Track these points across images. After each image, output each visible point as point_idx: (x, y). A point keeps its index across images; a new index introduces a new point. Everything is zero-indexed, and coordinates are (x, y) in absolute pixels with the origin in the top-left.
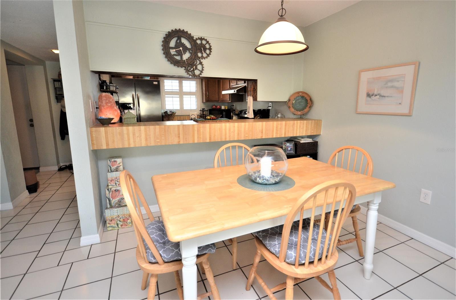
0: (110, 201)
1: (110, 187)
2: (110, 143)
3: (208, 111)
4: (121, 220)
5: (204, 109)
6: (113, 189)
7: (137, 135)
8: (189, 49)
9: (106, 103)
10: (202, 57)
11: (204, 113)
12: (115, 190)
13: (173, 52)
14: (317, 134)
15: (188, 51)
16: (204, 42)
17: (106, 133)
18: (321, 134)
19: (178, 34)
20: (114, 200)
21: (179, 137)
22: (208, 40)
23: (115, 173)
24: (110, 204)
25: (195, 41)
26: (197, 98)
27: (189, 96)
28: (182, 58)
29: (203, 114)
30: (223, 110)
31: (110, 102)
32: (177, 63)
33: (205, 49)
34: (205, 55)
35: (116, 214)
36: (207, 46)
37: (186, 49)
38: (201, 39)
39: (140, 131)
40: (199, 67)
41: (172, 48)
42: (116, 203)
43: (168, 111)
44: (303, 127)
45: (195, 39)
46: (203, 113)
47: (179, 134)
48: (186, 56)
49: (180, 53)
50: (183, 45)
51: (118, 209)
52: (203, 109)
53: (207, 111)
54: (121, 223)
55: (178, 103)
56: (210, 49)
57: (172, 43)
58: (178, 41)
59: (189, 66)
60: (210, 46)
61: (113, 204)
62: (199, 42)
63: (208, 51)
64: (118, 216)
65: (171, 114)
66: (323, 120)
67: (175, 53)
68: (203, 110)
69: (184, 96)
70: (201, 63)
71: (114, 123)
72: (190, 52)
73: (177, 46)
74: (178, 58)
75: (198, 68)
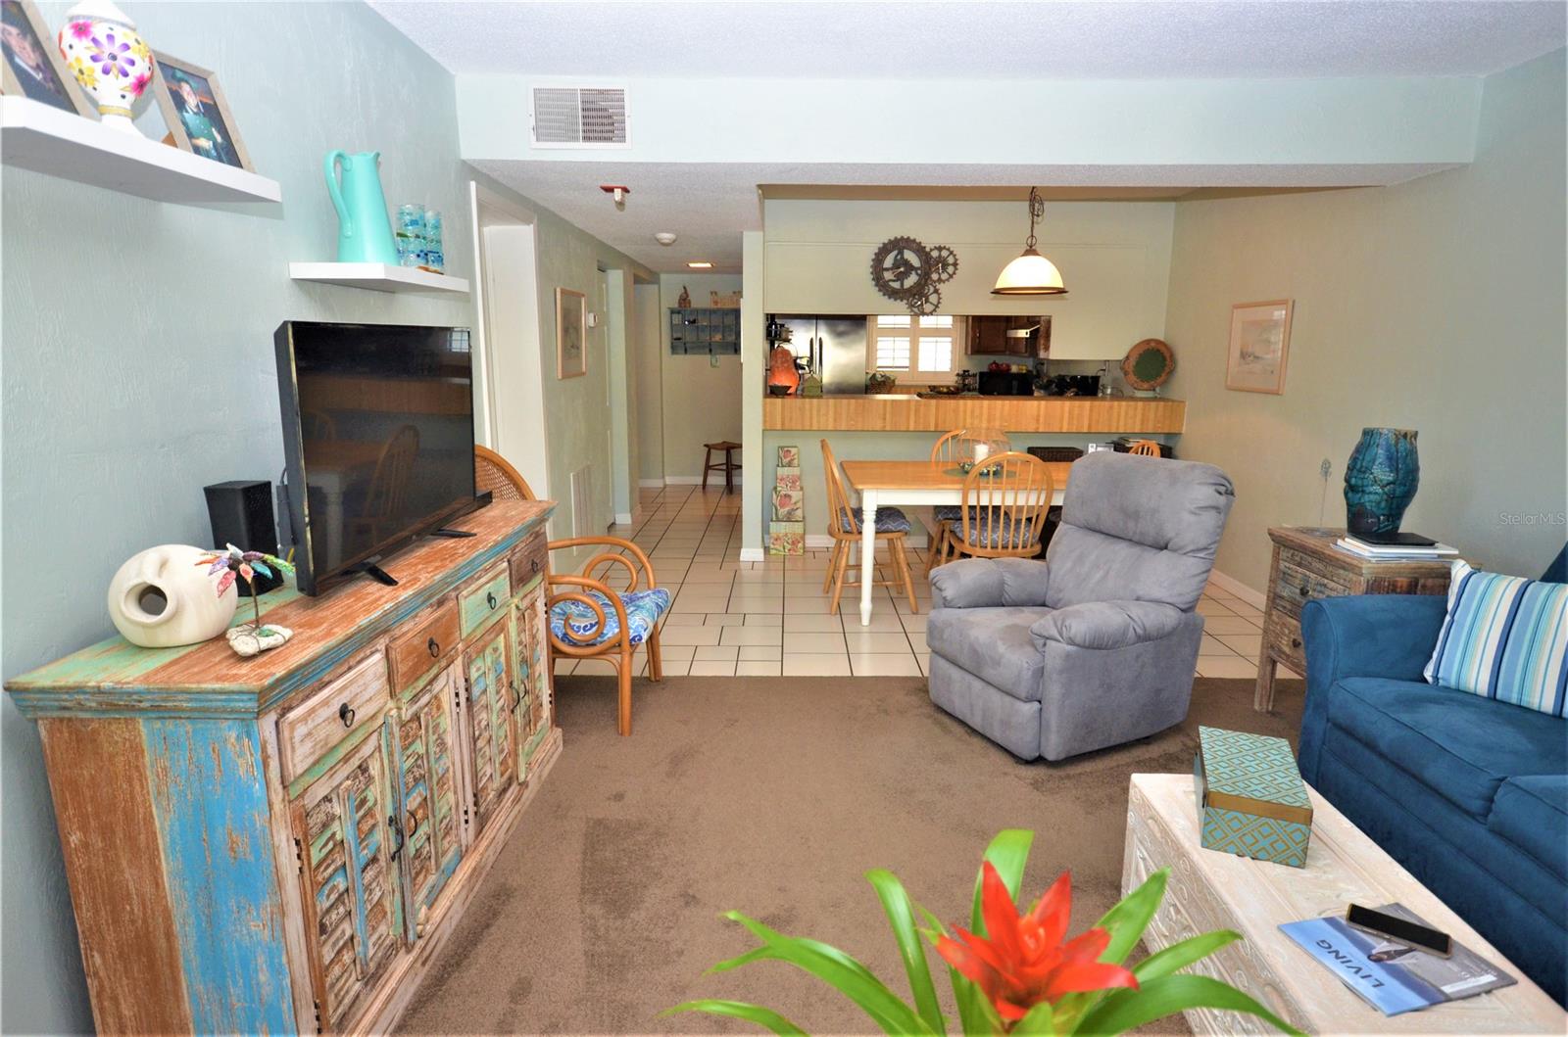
0: (776, 510)
1: (779, 489)
2: (786, 422)
3: (978, 377)
4: (790, 541)
5: (968, 371)
6: (783, 493)
7: (823, 412)
8: (916, 269)
9: (782, 363)
10: (940, 280)
11: (967, 382)
12: (785, 495)
13: (888, 275)
14: (1173, 431)
15: (913, 272)
16: (944, 253)
17: (783, 406)
18: (1183, 432)
19: (899, 244)
20: (782, 510)
21: (885, 419)
22: (951, 249)
23: (786, 469)
24: (777, 514)
25: (928, 254)
26: (953, 343)
27: (934, 339)
28: (902, 285)
29: (965, 385)
30: (1015, 374)
31: (787, 361)
32: (894, 294)
33: (945, 266)
34: (944, 276)
35: (783, 531)
36: (951, 260)
37: (910, 268)
38: (940, 249)
39: (828, 406)
40: (933, 298)
41: (887, 269)
42: (785, 516)
43: (878, 376)
44: (1135, 416)
45: (928, 249)
46: (964, 380)
47: (885, 414)
48: (911, 280)
49: (900, 277)
50: (906, 263)
51: (787, 523)
52: (964, 371)
53: (974, 375)
54: (790, 547)
55: (907, 354)
56: (955, 265)
57: (888, 262)
58: (899, 257)
59: (914, 298)
60: (956, 260)
61: (780, 517)
62: (935, 254)
63: (950, 269)
64: (786, 535)
65: (884, 382)
66: (1187, 403)
67: (892, 277)
68: (964, 375)
69: (921, 339)
70: (936, 291)
71: (790, 394)
72: (917, 274)
73: (896, 266)
74: (896, 285)
75: (931, 300)
